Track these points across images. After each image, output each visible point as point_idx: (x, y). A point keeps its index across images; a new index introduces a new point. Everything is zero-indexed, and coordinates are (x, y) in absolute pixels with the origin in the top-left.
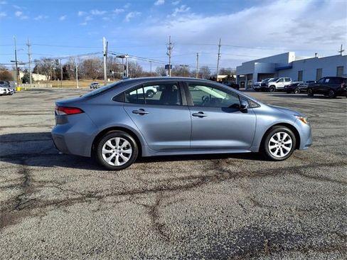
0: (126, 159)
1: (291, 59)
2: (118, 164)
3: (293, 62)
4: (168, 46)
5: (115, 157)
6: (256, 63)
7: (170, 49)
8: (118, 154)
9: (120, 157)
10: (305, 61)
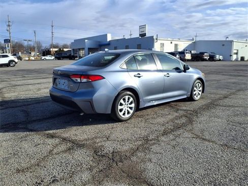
0: (131, 112)
1: (109, 38)
2: (127, 116)
3: (110, 41)
4: (8, 24)
5: (125, 111)
6: (86, 41)
7: (9, 26)
8: (126, 108)
9: (128, 110)
10: (118, 40)
